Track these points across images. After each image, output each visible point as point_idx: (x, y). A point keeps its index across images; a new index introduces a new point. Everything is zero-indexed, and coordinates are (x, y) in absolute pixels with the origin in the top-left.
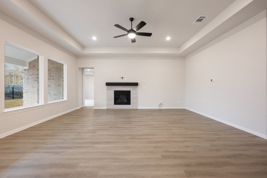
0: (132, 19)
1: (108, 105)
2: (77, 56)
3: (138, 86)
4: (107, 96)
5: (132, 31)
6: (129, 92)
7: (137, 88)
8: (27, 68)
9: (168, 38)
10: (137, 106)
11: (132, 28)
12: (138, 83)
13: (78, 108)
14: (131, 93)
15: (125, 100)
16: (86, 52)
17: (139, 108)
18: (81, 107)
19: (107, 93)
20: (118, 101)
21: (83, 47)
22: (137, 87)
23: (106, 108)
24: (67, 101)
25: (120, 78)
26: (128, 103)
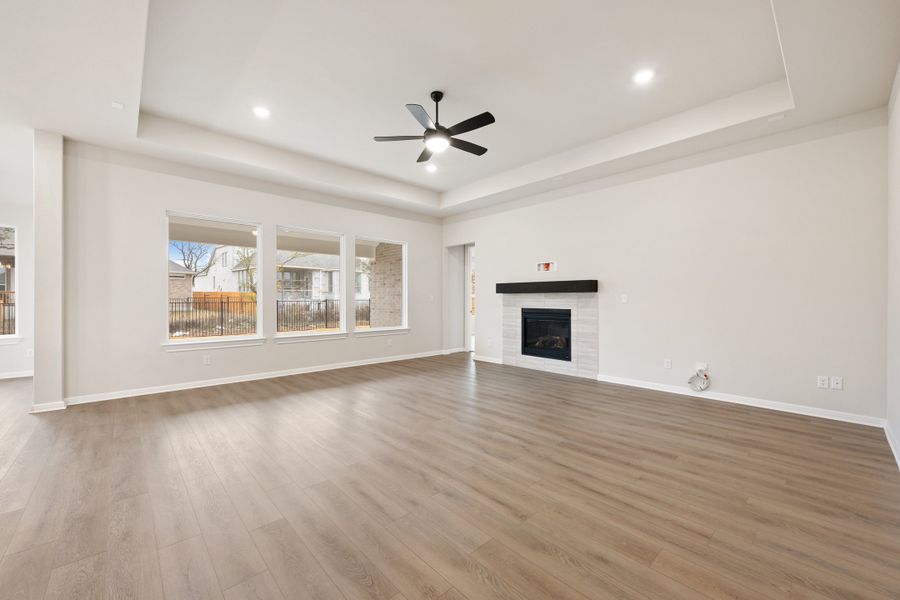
0: (437, 96)
3: (600, 294)
4: (504, 325)
6: (567, 314)
7: (593, 300)
8: (373, 259)
9: (644, 77)
10: (596, 371)
12: (596, 282)
14: (572, 318)
17: (601, 378)
19: (504, 317)
20: (537, 344)
21: (439, 193)
22: (593, 297)
23: (499, 361)
24: (408, 330)
25: (539, 265)
26: (564, 354)
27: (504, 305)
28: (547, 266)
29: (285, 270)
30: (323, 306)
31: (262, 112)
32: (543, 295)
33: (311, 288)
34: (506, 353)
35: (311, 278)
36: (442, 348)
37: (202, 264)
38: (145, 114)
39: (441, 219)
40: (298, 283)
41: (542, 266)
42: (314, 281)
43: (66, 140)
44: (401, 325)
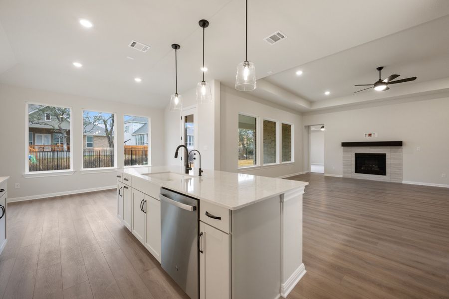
1: (344, 173)
2: (303, 114)
3: (403, 147)
4: (343, 160)
6: (384, 155)
10: (402, 179)
12: (402, 142)
13: (304, 173)
14: (387, 157)
15: (376, 168)
16: (316, 107)
17: (404, 182)
18: (307, 172)
19: (343, 157)
20: (362, 168)
21: (311, 102)
22: (400, 148)
23: (341, 176)
24: (294, 163)
25: (366, 134)
27: (343, 152)
28: (370, 135)
44: (291, 161)
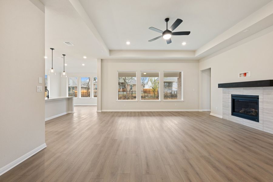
0: (167, 20)
4: (223, 102)
5: (167, 31)
6: (257, 97)
11: (167, 29)
14: (260, 100)
19: (223, 98)
24: (184, 101)
26: (255, 118)
27: (223, 93)
28: (245, 74)
29: (165, 82)
30: (175, 93)
31: (128, 43)
32: (242, 88)
33: (172, 87)
34: (224, 114)
35: (172, 84)
36: (199, 109)
37: (145, 82)
38: (111, 51)
39: (198, 61)
40: (169, 86)
41: (242, 75)
42: (173, 85)
43: (102, 60)
44: (181, 99)
